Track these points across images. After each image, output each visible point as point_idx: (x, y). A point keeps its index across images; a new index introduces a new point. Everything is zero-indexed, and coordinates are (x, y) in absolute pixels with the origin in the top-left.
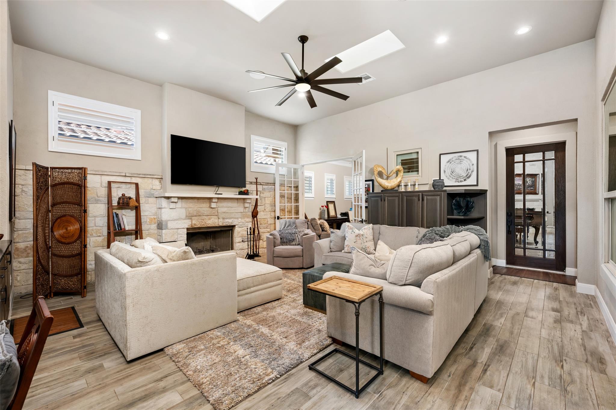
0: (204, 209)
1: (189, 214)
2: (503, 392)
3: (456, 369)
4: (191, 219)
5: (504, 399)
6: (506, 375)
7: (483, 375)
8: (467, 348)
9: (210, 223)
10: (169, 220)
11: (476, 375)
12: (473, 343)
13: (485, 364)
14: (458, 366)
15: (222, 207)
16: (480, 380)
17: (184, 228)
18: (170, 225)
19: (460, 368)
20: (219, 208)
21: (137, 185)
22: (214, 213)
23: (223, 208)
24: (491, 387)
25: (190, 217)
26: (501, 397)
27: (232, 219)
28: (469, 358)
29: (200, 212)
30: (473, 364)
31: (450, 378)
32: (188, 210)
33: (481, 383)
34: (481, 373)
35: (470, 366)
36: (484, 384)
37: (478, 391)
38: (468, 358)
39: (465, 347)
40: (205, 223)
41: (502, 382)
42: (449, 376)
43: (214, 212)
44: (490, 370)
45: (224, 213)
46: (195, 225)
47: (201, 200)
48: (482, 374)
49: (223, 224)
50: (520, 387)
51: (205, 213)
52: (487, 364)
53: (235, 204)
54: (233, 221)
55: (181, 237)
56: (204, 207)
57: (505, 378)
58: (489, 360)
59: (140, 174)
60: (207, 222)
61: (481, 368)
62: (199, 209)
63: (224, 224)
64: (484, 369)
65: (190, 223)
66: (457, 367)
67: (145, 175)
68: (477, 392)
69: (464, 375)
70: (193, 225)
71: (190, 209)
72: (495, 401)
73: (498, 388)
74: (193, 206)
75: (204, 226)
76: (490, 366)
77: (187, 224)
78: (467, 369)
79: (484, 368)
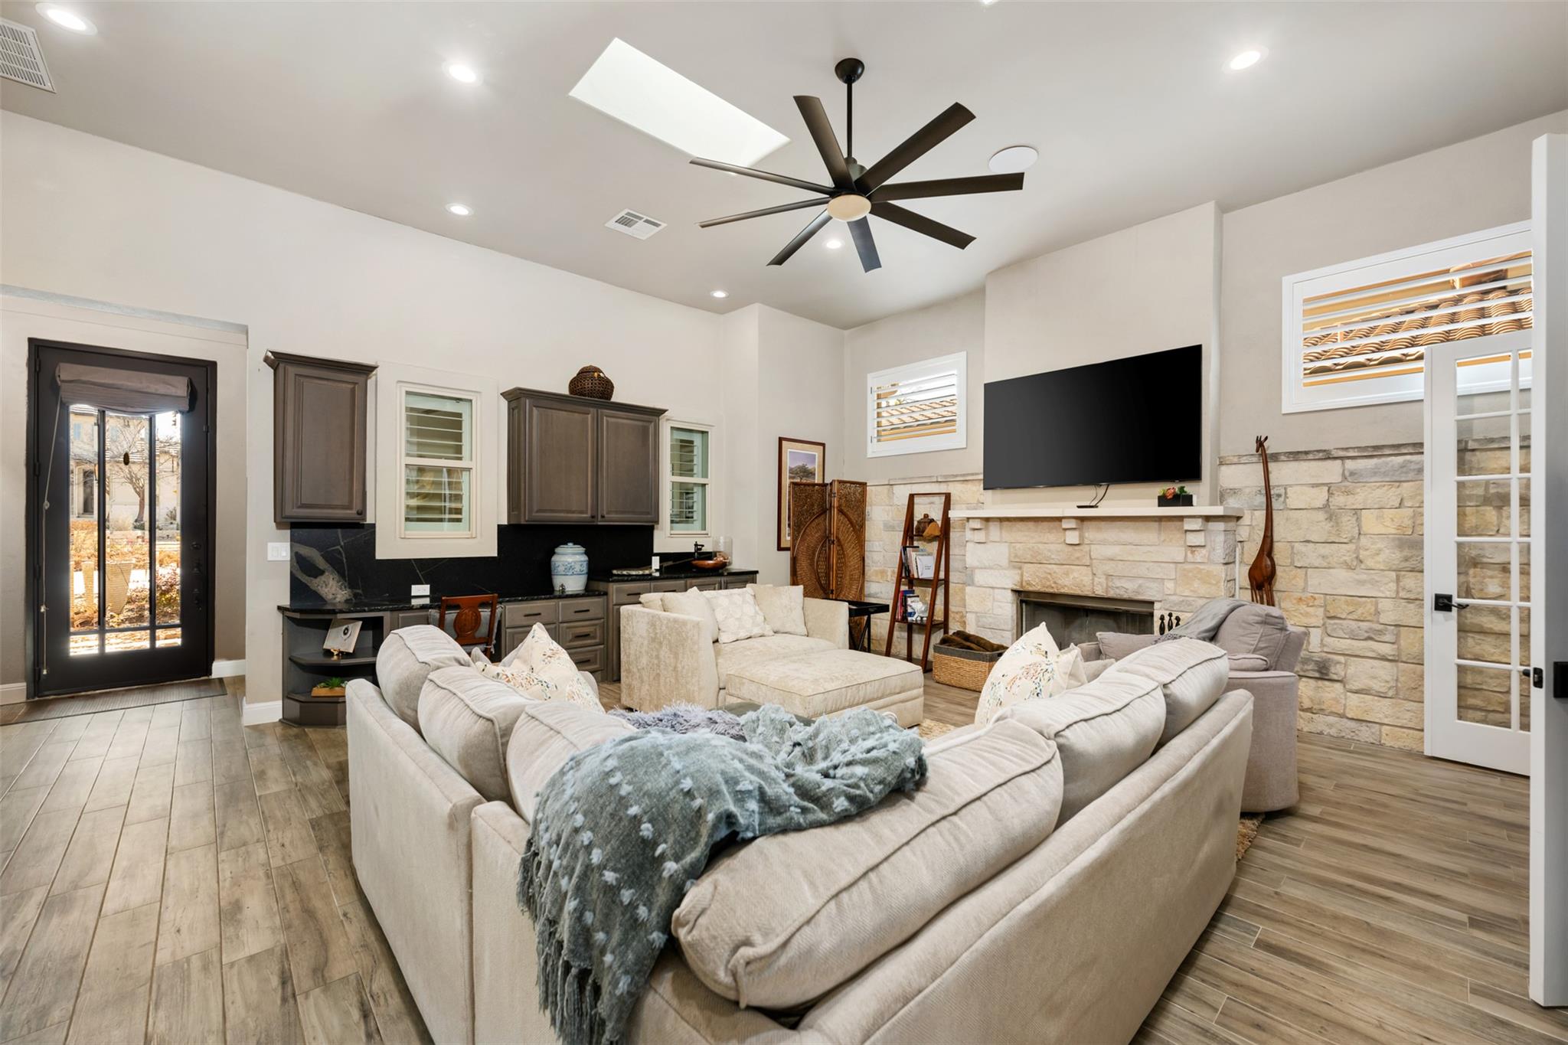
0: (1052, 547)
1: (1016, 556)
2: (222, 968)
3: (346, 935)
4: (1020, 568)
5: (216, 957)
6: (230, 1014)
7: (283, 966)
8: (378, 1005)
9: (1066, 583)
10: (977, 568)
11: (297, 955)
12: (376, 1036)
13: (298, 997)
14: (348, 943)
15: (1103, 543)
16: (282, 951)
17: (1005, 589)
18: (980, 577)
19: (342, 941)
20: (1093, 547)
21: (948, 496)
22: (1078, 558)
23: (1105, 544)
24: (251, 959)
25: (1017, 564)
26: (224, 956)
27: (1140, 581)
28: (345, 980)
29: (1039, 554)
30: (323, 971)
31: (340, 913)
32: (1014, 547)
33: (278, 950)
34: (290, 969)
35: (326, 963)
36: (270, 952)
37: (273, 933)
38: (347, 977)
39: (382, 1001)
40: (1055, 583)
41: (233, 985)
42: (345, 915)
43: (1078, 555)
44: (275, 990)
45: (1112, 560)
46: (1029, 584)
47: (1045, 524)
48: (286, 966)
49: (1107, 592)
50: (185, 1013)
51: (1053, 557)
52: (291, 1001)
53: (1149, 535)
54: (1140, 586)
55: (1000, 607)
56: (1049, 543)
57: (228, 1003)
58: (292, 1018)
59: (956, 476)
60: (1060, 582)
61: (299, 977)
62: (1039, 545)
63: (1111, 594)
64: (289, 984)
65: (1018, 578)
66: (348, 939)
67: (964, 475)
68: (273, 930)
69: (321, 937)
70: (1024, 584)
71: (1018, 545)
72: (232, 942)
73: (235, 970)
74: (1028, 539)
75: (1051, 591)
76: (279, 1002)
77: (1010, 580)
78: (326, 951)
79: (293, 985)
